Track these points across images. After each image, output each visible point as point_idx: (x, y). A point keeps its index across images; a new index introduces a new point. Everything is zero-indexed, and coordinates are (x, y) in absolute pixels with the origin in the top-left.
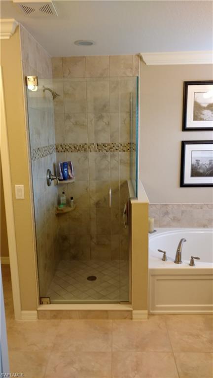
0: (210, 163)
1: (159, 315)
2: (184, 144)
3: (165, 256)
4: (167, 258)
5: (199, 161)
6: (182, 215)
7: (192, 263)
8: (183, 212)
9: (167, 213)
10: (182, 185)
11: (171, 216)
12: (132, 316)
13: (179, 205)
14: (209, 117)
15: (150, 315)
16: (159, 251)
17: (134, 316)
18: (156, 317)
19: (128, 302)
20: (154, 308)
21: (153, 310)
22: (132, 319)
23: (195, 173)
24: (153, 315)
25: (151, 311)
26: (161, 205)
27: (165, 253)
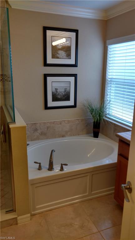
0: (65, 91)
1: (39, 213)
2: (46, 76)
3: (40, 166)
4: (42, 168)
5: (57, 89)
6: (47, 130)
7: (62, 169)
8: (48, 128)
9: (36, 130)
10: (46, 108)
11: (39, 131)
12: (17, 222)
13: (44, 123)
14: (63, 56)
15: (33, 215)
16: (35, 162)
17: (19, 221)
18: (37, 216)
19: (13, 210)
20: (35, 209)
21: (34, 211)
22: (17, 224)
23: (55, 99)
24: (34, 215)
25: (33, 213)
26: (31, 124)
27: (40, 164)
